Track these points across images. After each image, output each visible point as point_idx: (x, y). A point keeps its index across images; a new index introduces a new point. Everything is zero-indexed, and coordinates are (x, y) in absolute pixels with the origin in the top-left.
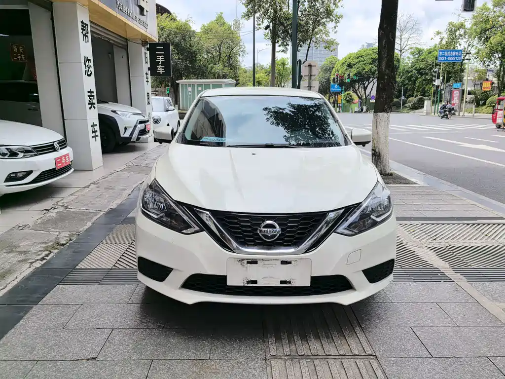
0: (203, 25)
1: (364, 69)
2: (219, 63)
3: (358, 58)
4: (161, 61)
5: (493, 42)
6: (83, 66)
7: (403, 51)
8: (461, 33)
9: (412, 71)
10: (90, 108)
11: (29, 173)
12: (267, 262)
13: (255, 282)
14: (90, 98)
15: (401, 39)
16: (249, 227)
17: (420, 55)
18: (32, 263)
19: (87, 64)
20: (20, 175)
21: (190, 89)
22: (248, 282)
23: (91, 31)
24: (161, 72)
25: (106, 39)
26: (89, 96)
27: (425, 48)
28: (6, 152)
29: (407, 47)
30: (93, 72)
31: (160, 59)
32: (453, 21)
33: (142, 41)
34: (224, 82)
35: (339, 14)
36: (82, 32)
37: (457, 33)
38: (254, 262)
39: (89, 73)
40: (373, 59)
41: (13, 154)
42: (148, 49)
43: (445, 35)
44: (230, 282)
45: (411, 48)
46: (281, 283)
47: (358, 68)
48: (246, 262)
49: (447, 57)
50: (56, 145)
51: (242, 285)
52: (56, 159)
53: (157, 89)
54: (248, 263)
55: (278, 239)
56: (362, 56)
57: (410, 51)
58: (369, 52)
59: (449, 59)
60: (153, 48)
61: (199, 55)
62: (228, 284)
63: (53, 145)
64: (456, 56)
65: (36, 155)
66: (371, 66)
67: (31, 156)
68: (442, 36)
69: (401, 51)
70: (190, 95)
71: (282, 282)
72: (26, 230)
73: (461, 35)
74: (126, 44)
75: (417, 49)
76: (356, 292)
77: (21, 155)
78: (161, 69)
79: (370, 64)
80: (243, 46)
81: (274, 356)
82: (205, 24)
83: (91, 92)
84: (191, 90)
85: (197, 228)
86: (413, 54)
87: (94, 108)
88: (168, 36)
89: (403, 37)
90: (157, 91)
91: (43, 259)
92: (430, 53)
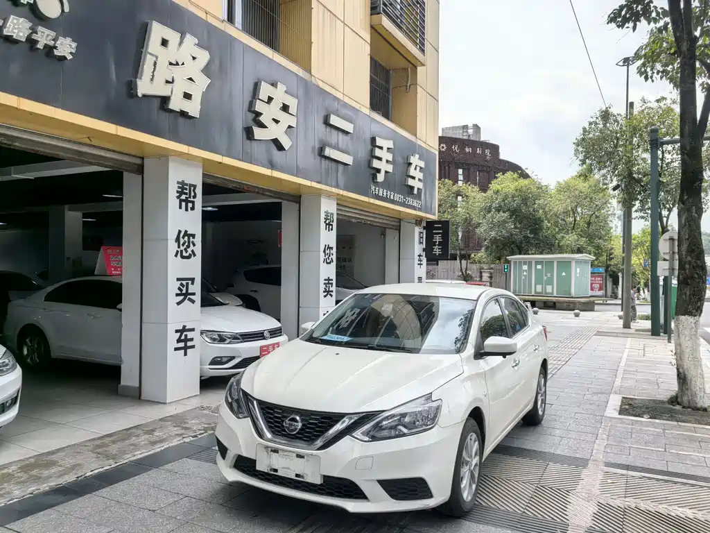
0: (558, 183)
2: (572, 233)
4: (438, 240)
6: (322, 254)
10: (325, 296)
11: (233, 358)
12: (286, 453)
13: (276, 470)
14: (326, 286)
16: (280, 418)
18: (184, 438)
19: (327, 252)
20: (225, 360)
21: (525, 267)
22: (271, 470)
23: (337, 219)
24: (437, 253)
25: (369, 222)
26: (325, 284)
28: (217, 337)
30: (335, 260)
31: (438, 239)
33: (417, 220)
34: (573, 259)
36: (325, 222)
38: (275, 451)
39: (328, 261)
41: (222, 339)
42: (424, 228)
44: (259, 467)
46: (296, 477)
48: (270, 450)
50: (267, 334)
51: (266, 471)
52: (261, 347)
53: (492, 266)
54: (272, 451)
55: (298, 433)
60: (430, 226)
61: (546, 221)
62: (257, 468)
63: (263, 333)
65: (242, 342)
67: (238, 343)
70: (525, 276)
71: (297, 475)
72: (206, 412)
74: (398, 224)
76: (369, 503)
77: (228, 340)
78: (438, 250)
82: (561, 181)
83: (329, 279)
84: (526, 269)
85: (246, 414)
87: (331, 296)
88: (504, 201)
90: (492, 269)
91: (196, 436)
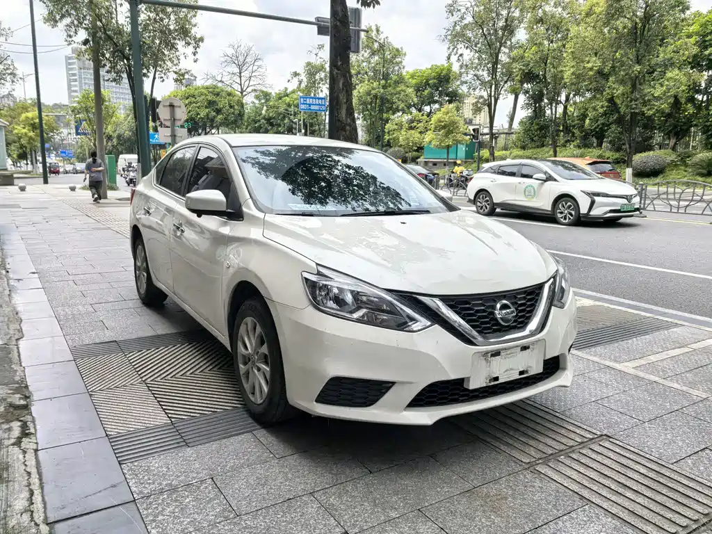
1: (199, 114)
3: (187, 98)
5: (361, 91)
7: (244, 93)
8: (322, 77)
9: (259, 121)
12: (509, 352)
13: (496, 379)
15: (240, 77)
16: (484, 311)
17: (267, 100)
22: (490, 381)
27: (274, 91)
29: (249, 90)
32: (311, 62)
35: (198, 36)
37: (317, 77)
38: (498, 353)
40: (210, 101)
43: (303, 77)
45: (255, 90)
46: (520, 375)
47: (189, 112)
48: (489, 355)
49: (310, 105)
51: (485, 385)
54: (492, 356)
56: (194, 96)
57: (253, 94)
58: (203, 90)
59: (312, 107)
62: (471, 387)
64: (319, 105)
66: (207, 110)
68: (301, 78)
69: (242, 93)
71: (521, 373)
73: (321, 79)
75: (263, 92)
79: (206, 107)
80: (11, 67)
81: (529, 463)
86: (257, 97)
89: (242, 74)
92: (280, 98)
